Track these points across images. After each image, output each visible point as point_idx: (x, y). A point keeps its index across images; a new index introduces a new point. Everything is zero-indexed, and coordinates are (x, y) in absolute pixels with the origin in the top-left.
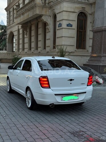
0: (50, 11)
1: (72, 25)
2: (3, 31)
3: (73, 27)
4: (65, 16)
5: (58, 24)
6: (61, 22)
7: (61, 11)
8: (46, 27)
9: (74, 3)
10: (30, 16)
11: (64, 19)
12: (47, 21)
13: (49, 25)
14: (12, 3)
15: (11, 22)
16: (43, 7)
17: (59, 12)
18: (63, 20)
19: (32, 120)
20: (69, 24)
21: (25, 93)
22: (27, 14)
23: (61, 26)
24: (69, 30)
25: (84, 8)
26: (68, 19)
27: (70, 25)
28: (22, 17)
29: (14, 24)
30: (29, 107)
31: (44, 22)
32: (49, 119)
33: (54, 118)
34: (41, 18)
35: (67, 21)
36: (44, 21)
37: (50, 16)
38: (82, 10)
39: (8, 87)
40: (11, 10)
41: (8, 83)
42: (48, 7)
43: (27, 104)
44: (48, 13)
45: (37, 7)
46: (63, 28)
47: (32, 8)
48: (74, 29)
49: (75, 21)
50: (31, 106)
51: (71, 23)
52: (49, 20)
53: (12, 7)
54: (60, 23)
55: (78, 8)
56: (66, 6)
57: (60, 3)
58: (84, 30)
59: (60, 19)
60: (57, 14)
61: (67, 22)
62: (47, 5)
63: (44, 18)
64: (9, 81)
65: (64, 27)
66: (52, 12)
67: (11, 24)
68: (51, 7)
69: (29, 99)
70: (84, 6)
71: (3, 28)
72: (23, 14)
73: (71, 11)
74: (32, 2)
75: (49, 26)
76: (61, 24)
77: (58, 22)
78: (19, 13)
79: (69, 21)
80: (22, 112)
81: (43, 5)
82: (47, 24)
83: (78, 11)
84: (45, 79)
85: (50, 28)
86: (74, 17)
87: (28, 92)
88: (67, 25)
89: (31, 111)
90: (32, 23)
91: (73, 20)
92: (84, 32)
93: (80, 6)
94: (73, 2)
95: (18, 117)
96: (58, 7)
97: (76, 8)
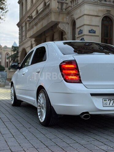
0: (67, 17)
1: (95, 31)
2: (15, 52)
3: (96, 34)
4: (86, 20)
5: (77, 31)
6: (81, 28)
7: (81, 15)
8: (64, 37)
9: (97, 5)
10: (44, 25)
11: (85, 23)
12: (64, 30)
13: (67, 33)
14: (25, 16)
15: (24, 38)
16: (59, 13)
17: (79, 16)
18: (84, 25)
19: (48, 143)
20: (91, 30)
21: (36, 100)
22: (41, 23)
23: (82, 33)
24: (92, 37)
25: (110, 11)
26: (90, 24)
27: (93, 31)
28: (35, 28)
29: (26, 40)
30: (42, 121)
31: (61, 31)
32: (83, 142)
33: (92, 139)
34: (57, 27)
35: (89, 26)
36: (61, 29)
37: (68, 24)
38: (107, 14)
39: (12, 98)
40: (24, 24)
41: (12, 93)
42: (65, 13)
43: (39, 117)
44: (65, 20)
45: (52, 13)
46: (84, 35)
47: (47, 15)
48: (98, 36)
49: (98, 26)
50: (45, 119)
51: (94, 28)
52: (67, 28)
53: (24, 21)
54: (80, 30)
55: (102, 11)
56: (87, 9)
57: (80, 6)
58: (110, 37)
59: (81, 25)
60: (77, 19)
61: (90, 28)
62: (64, 10)
63: (61, 26)
64: (14, 88)
65: (85, 33)
66: (70, 19)
67: (23, 40)
68: (68, 14)
69: (42, 107)
70: (109, 9)
71: (16, 50)
72: (36, 24)
73: (94, 14)
74: (46, 9)
75: (66, 35)
76: (82, 30)
77: (77, 28)
78: (32, 24)
79: (91, 27)
80: (30, 130)
81: (60, 10)
82: (64, 34)
83: (102, 15)
84: (72, 66)
85: (68, 37)
86: (97, 22)
87: (41, 95)
88: (89, 31)
89: (46, 128)
90: (47, 35)
91: (97, 25)
92: (110, 40)
93: (105, 8)
94: (95, 4)
95: (22, 137)
96: (78, 11)
97: (99, 11)
